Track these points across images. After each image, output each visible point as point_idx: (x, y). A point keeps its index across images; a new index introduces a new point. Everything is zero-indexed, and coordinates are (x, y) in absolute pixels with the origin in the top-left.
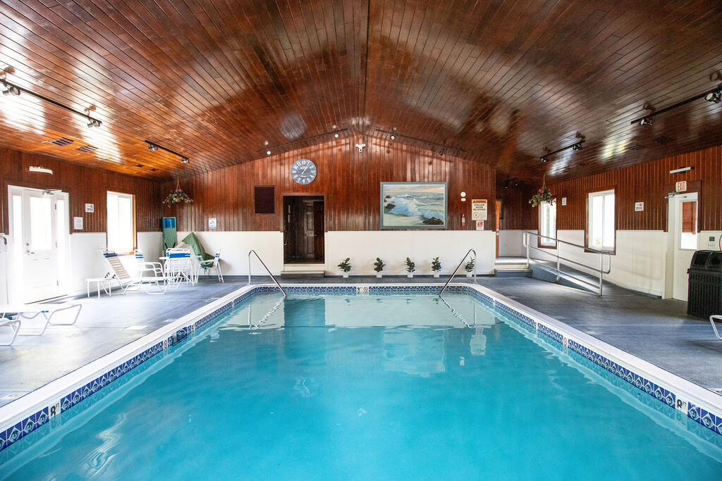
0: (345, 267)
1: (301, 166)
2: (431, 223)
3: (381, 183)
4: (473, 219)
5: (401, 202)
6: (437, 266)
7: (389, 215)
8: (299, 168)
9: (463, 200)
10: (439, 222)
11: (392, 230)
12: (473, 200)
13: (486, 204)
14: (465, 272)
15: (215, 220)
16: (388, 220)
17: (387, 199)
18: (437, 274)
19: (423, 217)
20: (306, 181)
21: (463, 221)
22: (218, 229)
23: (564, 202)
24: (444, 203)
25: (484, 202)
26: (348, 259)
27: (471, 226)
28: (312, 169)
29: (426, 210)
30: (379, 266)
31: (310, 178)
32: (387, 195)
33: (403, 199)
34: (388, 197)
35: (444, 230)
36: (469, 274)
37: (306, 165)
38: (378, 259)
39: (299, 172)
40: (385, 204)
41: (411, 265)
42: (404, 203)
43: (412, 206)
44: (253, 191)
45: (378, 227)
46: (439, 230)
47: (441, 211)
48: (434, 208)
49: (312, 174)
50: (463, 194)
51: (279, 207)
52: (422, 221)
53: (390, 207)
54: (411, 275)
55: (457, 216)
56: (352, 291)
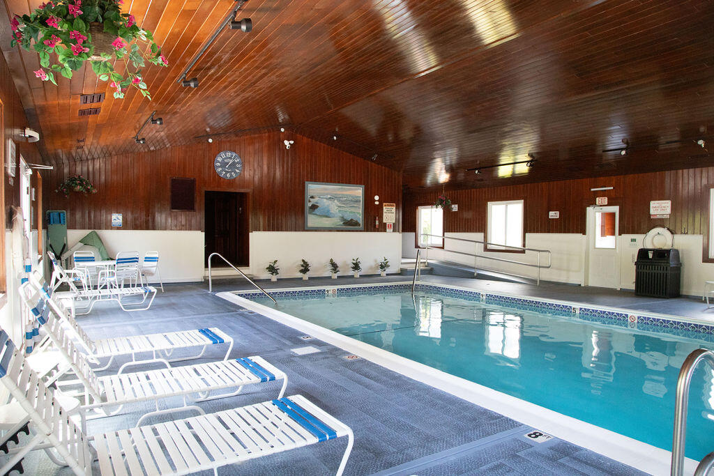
0: (272, 269)
1: (225, 159)
2: (349, 225)
3: (306, 182)
4: (384, 221)
5: (324, 203)
6: (356, 266)
7: (312, 216)
8: (223, 160)
9: (377, 203)
10: (357, 224)
11: (316, 231)
12: (384, 204)
13: (394, 208)
14: (379, 271)
15: (120, 217)
16: (312, 220)
17: (311, 200)
18: (357, 274)
19: (343, 218)
20: (231, 175)
21: (377, 223)
22: (125, 226)
23: (455, 208)
24: (361, 205)
25: (391, 206)
26: (276, 262)
27: (383, 228)
28: (238, 163)
29: (345, 211)
30: (305, 268)
31: (235, 172)
32: (312, 195)
33: (325, 200)
34: (312, 197)
35: (361, 231)
36: (384, 274)
37: (230, 158)
38: (303, 261)
39: (224, 164)
40: (310, 205)
41: (335, 267)
42: (327, 204)
43: (334, 207)
44: (169, 182)
45: (303, 227)
46: (357, 231)
47: (358, 213)
48: (353, 210)
49: (237, 168)
50: (377, 198)
51: (200, 202)
52: (342, 223)
53: (314, 207)
54: (335, 276)
55: (372, 222)
56: (321, 294)
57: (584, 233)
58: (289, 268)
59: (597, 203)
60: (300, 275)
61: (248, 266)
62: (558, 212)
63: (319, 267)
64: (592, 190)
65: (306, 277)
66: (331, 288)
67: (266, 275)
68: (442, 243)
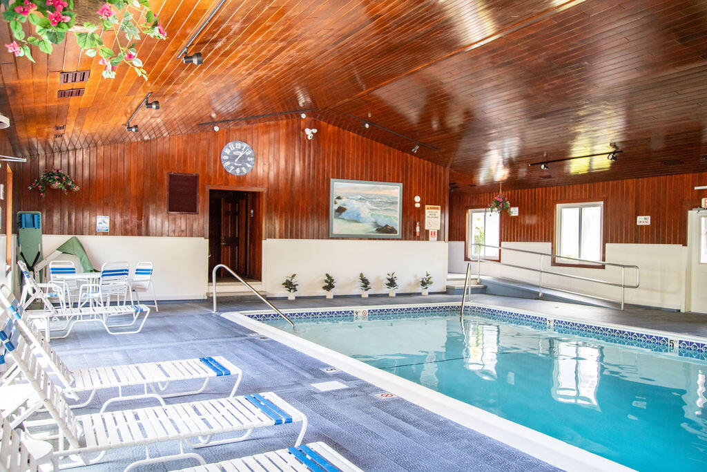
0: (289, 285)
1: (234, 151)
2: (384, 232)
3: (331, 180)
4: (426, 228)
5: (352, 205)
6: (392, 283)
7: (340, 221)
8: (232, 152)
9: (418, 205)
10: (393, 231)
11: (343, 239)
12: (426, 206)
13: (439, 211)
14: (420, 289)
15: (107, 219)
16: (338, 226)
17: (338, 201)
18: (392, 292)
19: (376, 224)
20: (241, 171)
21: (418, 229)
22: (113, 231)
23: (515, 211)
24: (398, 208)
25: (437, 209)
26: (294, 276)
27: (425, 235)
28: (249, 156)
29: (379, 215)
30: (329, 285)
31: (246, 167)
32: (338, 195)
33: (354, 201)
34: (339, 198)
35: (398, 239)
36: (425, 292)
37: (240, 150)
38: (327, 275)
39: (232, 158)
40: (336, 207)
41: (365, 283)
42: (356, 206)
43: (365, 210)
44: (166, 178)
45: (327, 235)
46: (393, 239)
47: (394, 218)
48: (387, 213)
49: (249, 162)
50: (417, 199)
51: (203, 203)
52: (375, 229)
53: (341, 210)
54: (365, 294)
55: (412, 227)
56: (349, 316)
57: (685, 244)
58: (310, 285)
59: (703, 206)
60: (323, 292)
61: (261, 281)
62: (649, 217)
63: (347, 284)
64: (696, 188)
65: (330, 295)
66: (361, 310)
67: (282, 292)
68: (498, 255)
